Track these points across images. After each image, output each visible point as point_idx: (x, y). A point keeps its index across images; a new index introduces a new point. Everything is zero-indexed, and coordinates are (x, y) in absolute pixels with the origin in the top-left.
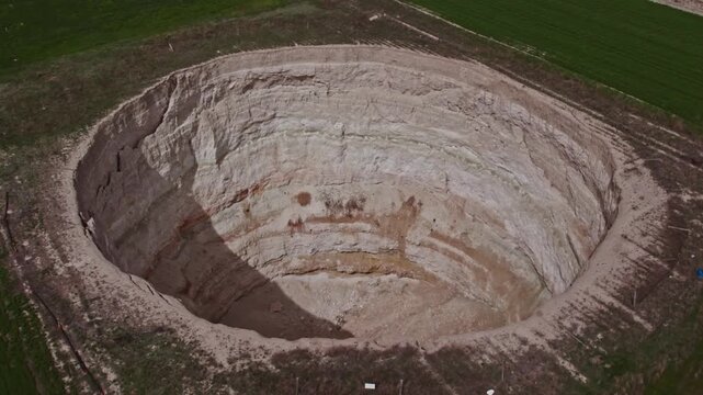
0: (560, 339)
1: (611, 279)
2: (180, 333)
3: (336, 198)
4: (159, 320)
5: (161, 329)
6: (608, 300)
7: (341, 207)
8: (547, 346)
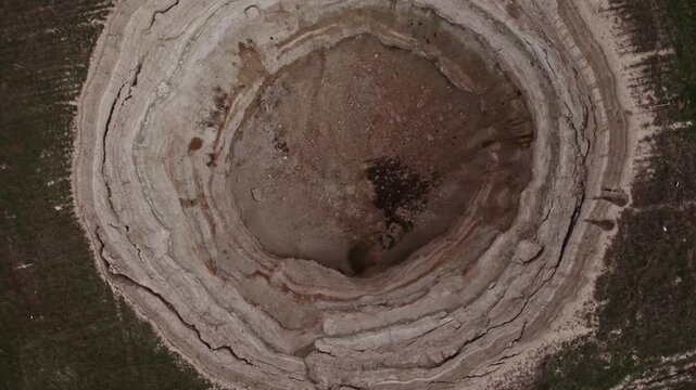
0: (655, 115)
1: (620, 40)
2: (552, 352)
3: (207, 115)
4: (534, 363)
5: (544, 364)
6: (638, 58)
7: (217, 113)
8: (657, 128)
